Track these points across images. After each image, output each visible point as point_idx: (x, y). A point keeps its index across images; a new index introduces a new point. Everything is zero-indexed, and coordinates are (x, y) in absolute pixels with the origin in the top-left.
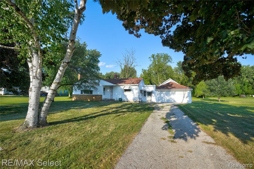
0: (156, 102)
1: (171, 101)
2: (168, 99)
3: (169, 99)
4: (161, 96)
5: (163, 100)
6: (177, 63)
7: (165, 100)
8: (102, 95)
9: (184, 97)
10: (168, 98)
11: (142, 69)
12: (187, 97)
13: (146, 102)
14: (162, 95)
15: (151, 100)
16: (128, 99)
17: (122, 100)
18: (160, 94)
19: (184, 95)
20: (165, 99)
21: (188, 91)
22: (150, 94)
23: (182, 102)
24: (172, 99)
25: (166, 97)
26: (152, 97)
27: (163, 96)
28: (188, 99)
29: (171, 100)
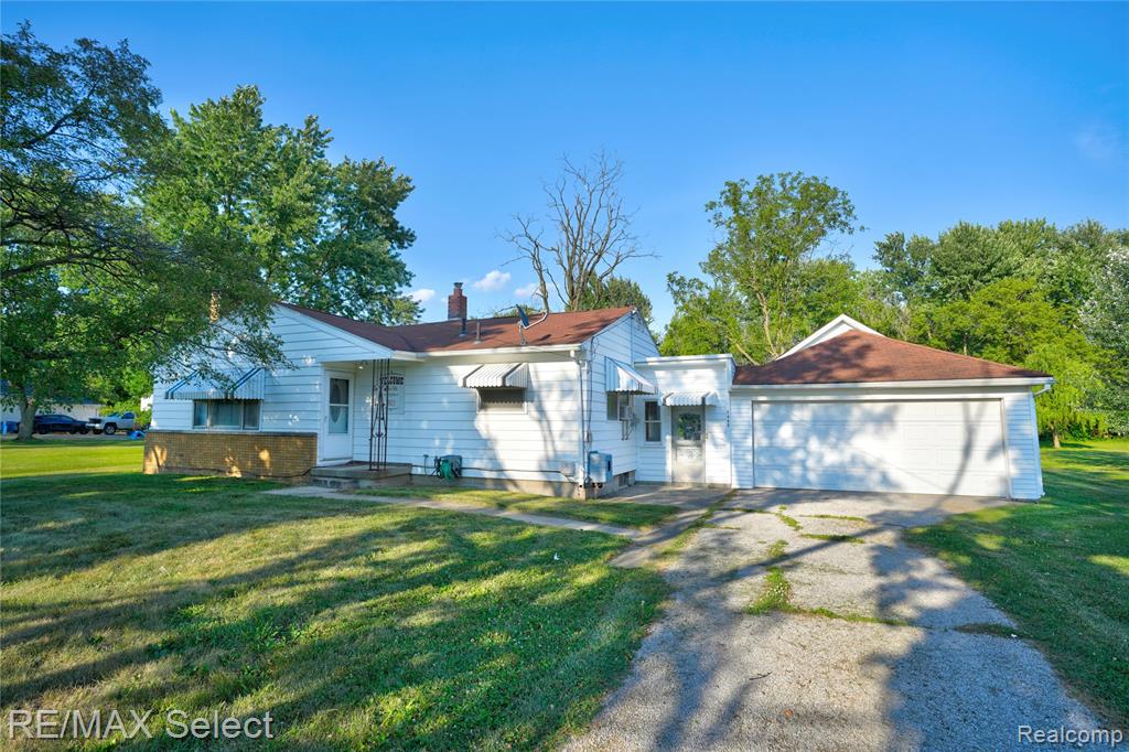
0: (735, 486)
1: (861, 479)
2: (833, 466)
3: (842, 466)
4: (778, 442)
5: (797, 470)
6: (879, 244)
7: (805, 468)
8: (313, 436)
9: (967, 450)
10: (831, 458)
11: (670, 276)
12: (993, 452)
13: (663, 484)
14: (786, 433)
15: (698, 474)
16: (507, 465)
17: (466, 473)
18: (771, 426)
19: (970, 431)
20: (811, 463)
21: (1009, 398)
22: (691, 422)
23: (954, 486)
24: (870, 468)
25: (814, 444)
26: (708, 446)
27: (791, 443)
28: (1005, 465)
29: (858, 471)
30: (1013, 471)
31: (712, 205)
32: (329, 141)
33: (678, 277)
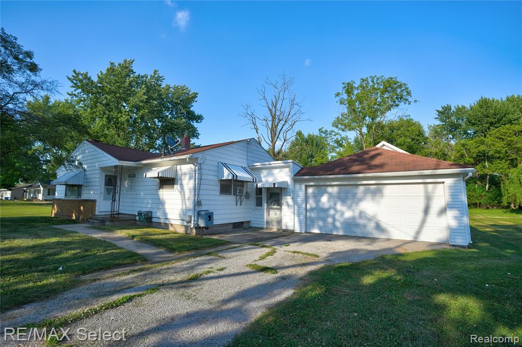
0: (297, 230)
1: (365, 226)
2: (349, 219)
3: (354, 218)
4: (321, 205)
5: (330, 220)
7: (334, 219)
9: (426, 211)
10: (348, 214)
12: (443, 211)
13: (262, 228)
14: (324, 199)
15: (279, 222)
16: (169, 217)
18: (317, 197)
19: (428, 199)
20: (337, 217)
21: (449, 181)
22: (275, 195)
23: (418, 233)
24: (370, 220)
25: (339, 206)
26: (284, 207)
27: (326, 206)
28: (450, 219)
29: (361, 222)
30: (453, 223)
31: (338, 95)
32: (164, 79)
33: (324, 130)
